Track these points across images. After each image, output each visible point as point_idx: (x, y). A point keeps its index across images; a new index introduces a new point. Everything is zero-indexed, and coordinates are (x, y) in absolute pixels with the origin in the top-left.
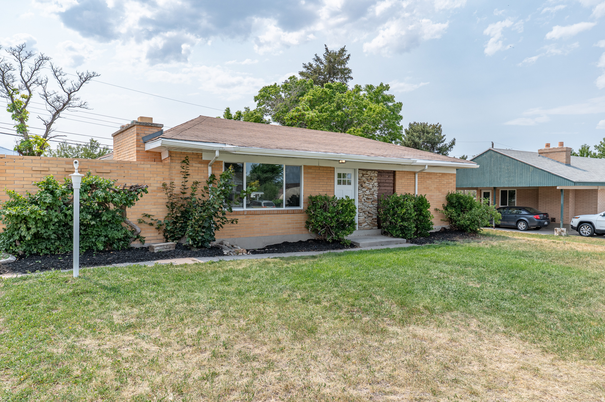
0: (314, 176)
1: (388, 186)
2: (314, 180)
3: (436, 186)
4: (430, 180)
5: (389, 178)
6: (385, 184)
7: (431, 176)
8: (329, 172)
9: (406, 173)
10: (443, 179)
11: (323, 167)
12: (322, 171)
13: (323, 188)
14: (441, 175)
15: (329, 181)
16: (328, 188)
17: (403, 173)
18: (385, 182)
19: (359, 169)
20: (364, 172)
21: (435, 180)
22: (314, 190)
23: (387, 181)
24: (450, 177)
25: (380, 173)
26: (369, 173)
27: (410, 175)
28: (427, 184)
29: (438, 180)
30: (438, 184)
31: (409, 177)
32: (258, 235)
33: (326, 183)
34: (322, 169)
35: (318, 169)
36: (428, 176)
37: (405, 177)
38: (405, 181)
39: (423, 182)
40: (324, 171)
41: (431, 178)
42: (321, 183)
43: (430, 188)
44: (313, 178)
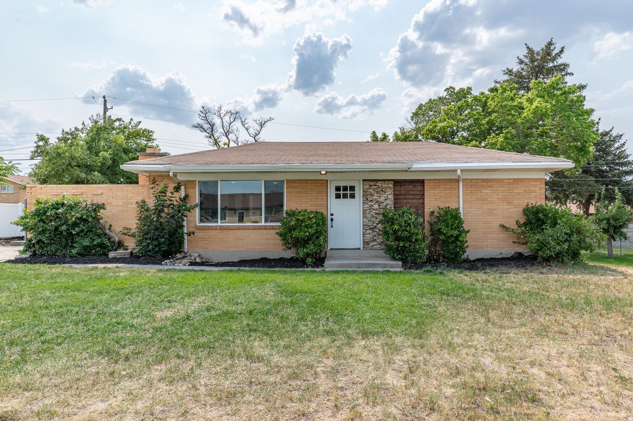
0: (300, 190)
1: (413, 199)
2: (299, 195)
3: (502, 197)
4: (488, 189)
5: (414, 189)
6: (407, 197)
7: (490, 184)
8: (320, 185)
9: (441, 181)
10: (515, 186)
11: (311, 180)
12: (310, 185)
13: (312, 203)
14: (512, 181)
15: (320, 195)
16: (318, 203)
17: (438, 181)
18: (408, 193)
19: (364, 180)
20: (372, 183)
21: (499, 189)
22: (300, 205)
23: (410, 192)
24: (531, 183)
25: (397, 183)
26: (379, 184)
27: (451, 184)
28: (483, 194)
29: (507, 189)
30: (507, 194)
31: (449, 187)
32: (233, 249)
33: (316, 197)
34: (310, 182)
35: (305, 182)
36: (485, 184)
37: (441, 187)
38: (441, 192)
39: (476, 192)
40: (313, 185)
41: (491, 186)
42: (308, 198)
43: (488, 199)
44: (298, 192)
